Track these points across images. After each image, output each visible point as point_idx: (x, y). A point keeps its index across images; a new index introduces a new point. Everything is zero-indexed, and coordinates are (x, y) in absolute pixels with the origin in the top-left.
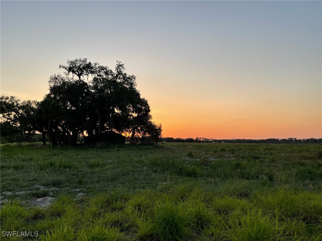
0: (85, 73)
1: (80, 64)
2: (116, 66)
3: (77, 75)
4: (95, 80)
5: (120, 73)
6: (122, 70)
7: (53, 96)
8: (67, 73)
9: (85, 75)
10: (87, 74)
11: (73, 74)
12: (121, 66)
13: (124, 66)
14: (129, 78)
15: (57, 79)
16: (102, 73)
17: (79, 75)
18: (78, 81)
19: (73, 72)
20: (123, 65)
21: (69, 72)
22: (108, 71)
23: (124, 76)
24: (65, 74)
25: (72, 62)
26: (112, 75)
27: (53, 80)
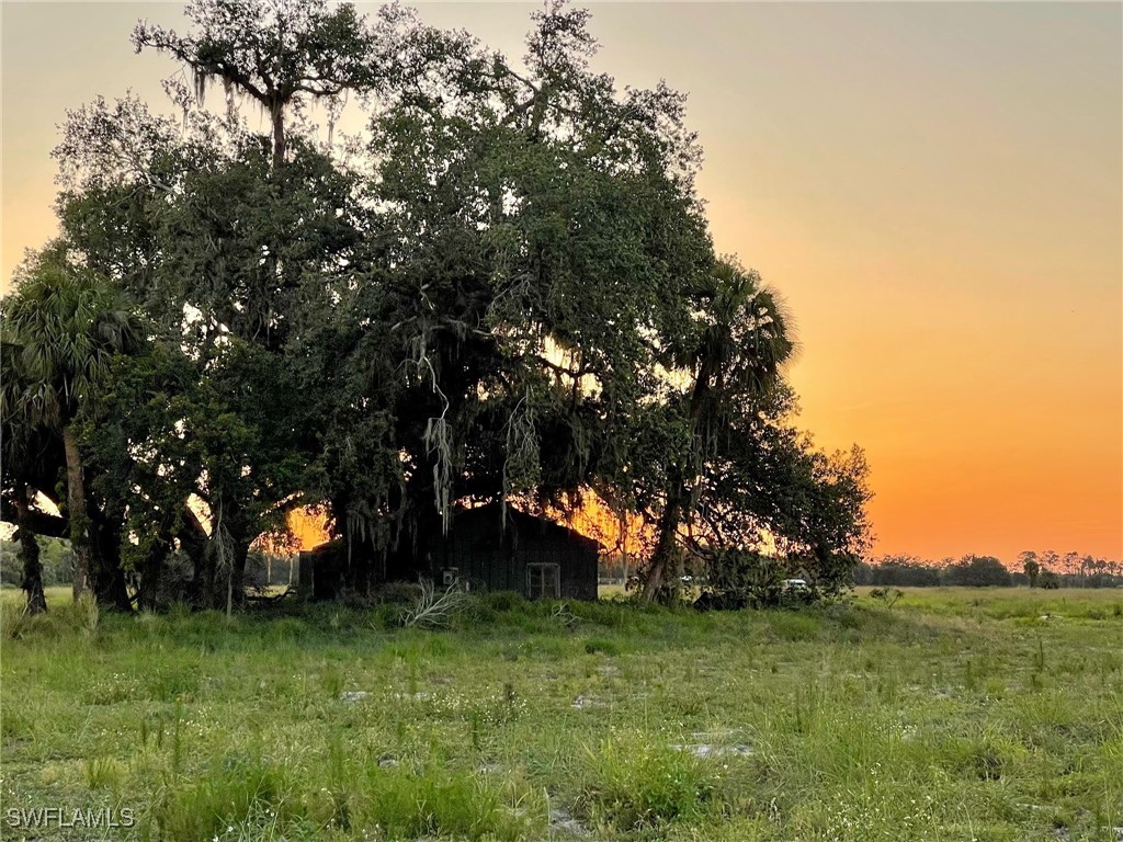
0: (318, 86)
1: (279, 16)
2: (534, 28)
3: (258, 102)
4: (397, 129)
5: (558, 78)
6: (576, 54)
7: (77, 258)
8: (191, 89)
9: (318, 94)
10: (327, 92)
11: (228, 90)
12: (564, 24)
13: (586, 29)
14: (631, 112)
15: (112, 130)
16: (433, 83)
17: (275, 100)
18: (265, 141)
19: (233, 76)
20: (581, 15)
21: (200, 80)
22: (477, 66)
23: (596, 110)
24: (174, 94)
25: (220, 3)
26: (508, 95)
27: (87, 139)
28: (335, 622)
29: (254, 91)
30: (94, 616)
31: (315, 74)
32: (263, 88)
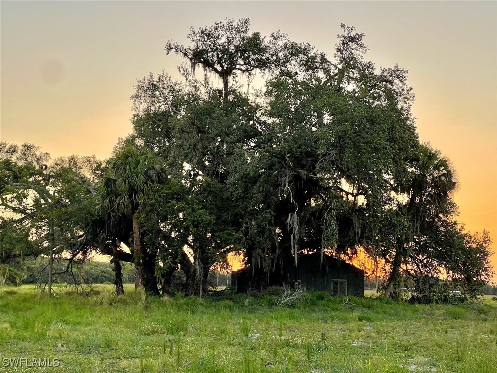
0: (243, 68)
1: (228, 38)
2: (339, 41)
3: (217, 75)
4: (277, 86)
5: (349, 63)
6: (358, 53)
7: (140, 142)
8: (190, 69)
9: (243, 71)
10: (247, 70)
11: (205, 70)
12: (353, 40)
13: (362, 42)
14: (382, 78)
15: (156, 88)
16: (294, 66)
17: (225, 74)
18: (220, 92)
19: (207, 64)
20: (360, 35)
21: (193, 66)
22: (313, 59)
23: (366, 78)
24: (182, 72)
25: (203, 32)
26: (327, 71)
27: (145, 91)
28: (246, 303)
29: (216, 70)
30: (143, 297)
31: (242, 63)
32: (220, 69)
